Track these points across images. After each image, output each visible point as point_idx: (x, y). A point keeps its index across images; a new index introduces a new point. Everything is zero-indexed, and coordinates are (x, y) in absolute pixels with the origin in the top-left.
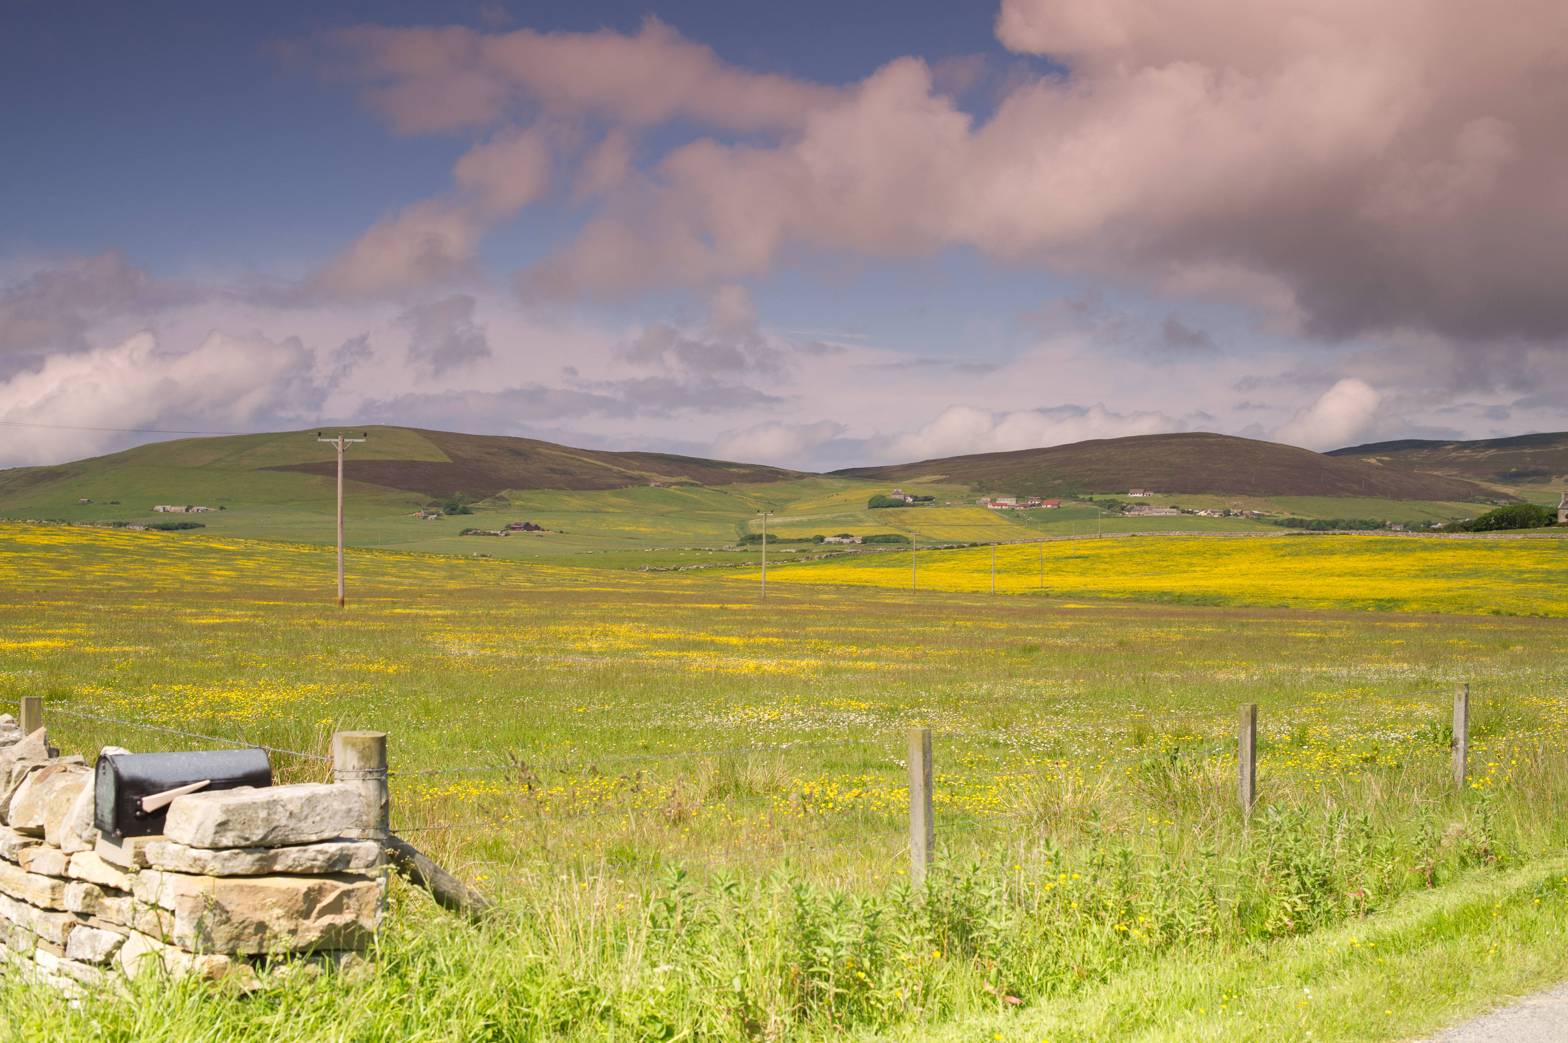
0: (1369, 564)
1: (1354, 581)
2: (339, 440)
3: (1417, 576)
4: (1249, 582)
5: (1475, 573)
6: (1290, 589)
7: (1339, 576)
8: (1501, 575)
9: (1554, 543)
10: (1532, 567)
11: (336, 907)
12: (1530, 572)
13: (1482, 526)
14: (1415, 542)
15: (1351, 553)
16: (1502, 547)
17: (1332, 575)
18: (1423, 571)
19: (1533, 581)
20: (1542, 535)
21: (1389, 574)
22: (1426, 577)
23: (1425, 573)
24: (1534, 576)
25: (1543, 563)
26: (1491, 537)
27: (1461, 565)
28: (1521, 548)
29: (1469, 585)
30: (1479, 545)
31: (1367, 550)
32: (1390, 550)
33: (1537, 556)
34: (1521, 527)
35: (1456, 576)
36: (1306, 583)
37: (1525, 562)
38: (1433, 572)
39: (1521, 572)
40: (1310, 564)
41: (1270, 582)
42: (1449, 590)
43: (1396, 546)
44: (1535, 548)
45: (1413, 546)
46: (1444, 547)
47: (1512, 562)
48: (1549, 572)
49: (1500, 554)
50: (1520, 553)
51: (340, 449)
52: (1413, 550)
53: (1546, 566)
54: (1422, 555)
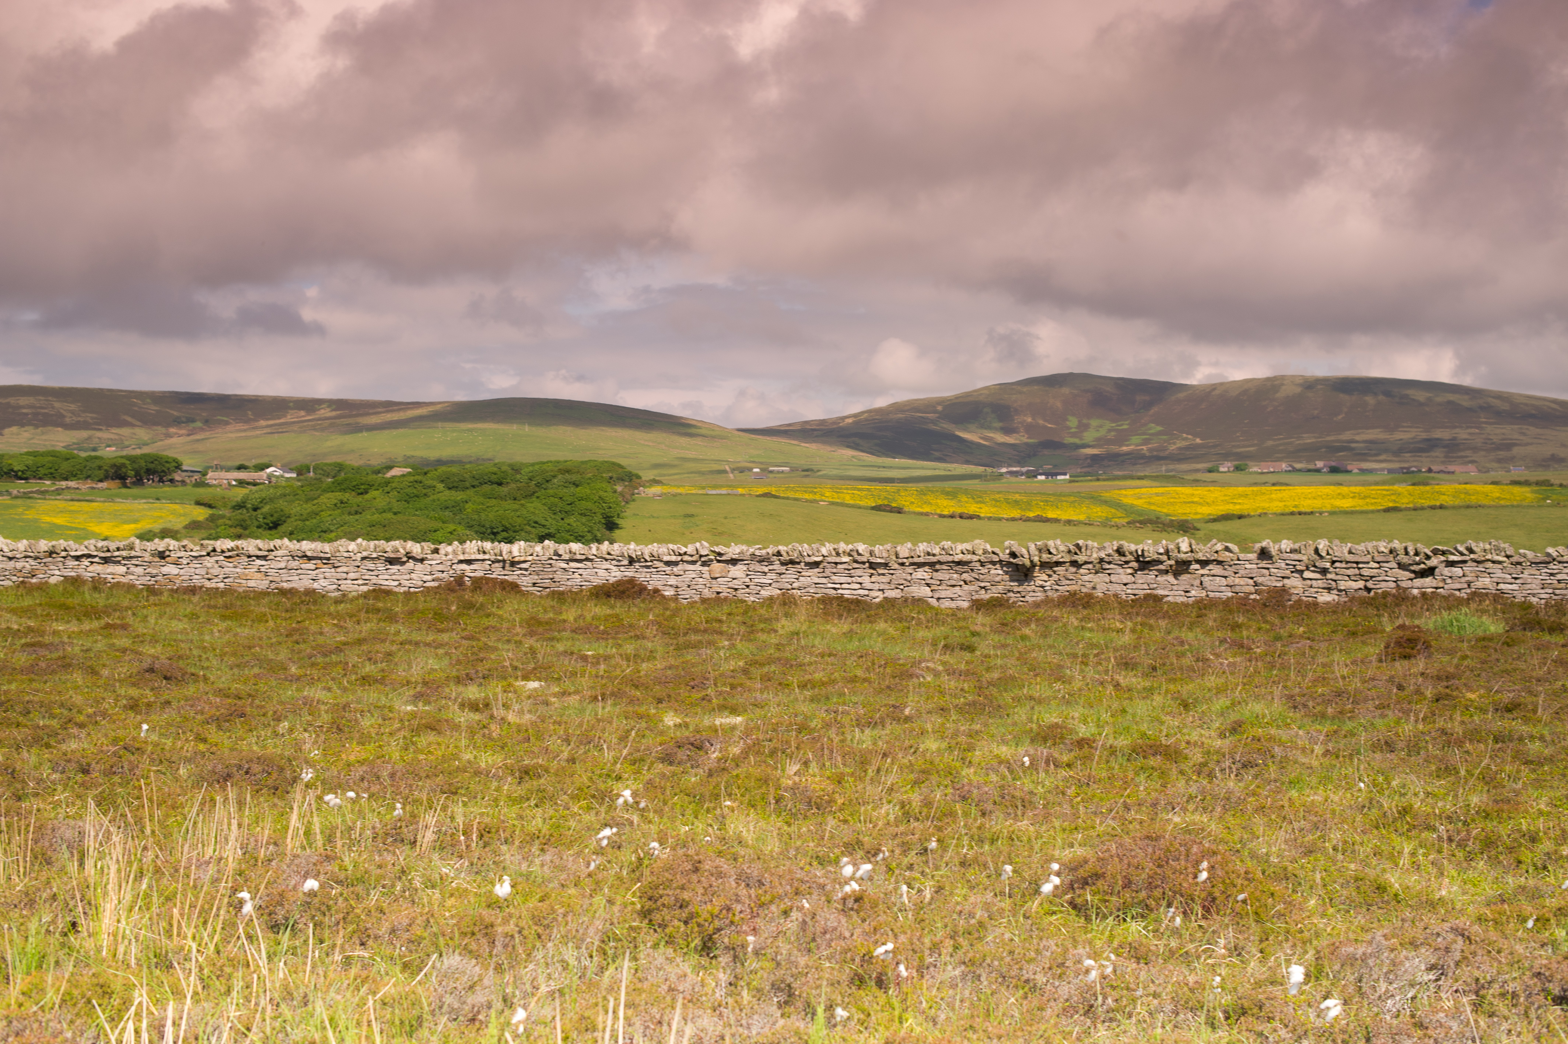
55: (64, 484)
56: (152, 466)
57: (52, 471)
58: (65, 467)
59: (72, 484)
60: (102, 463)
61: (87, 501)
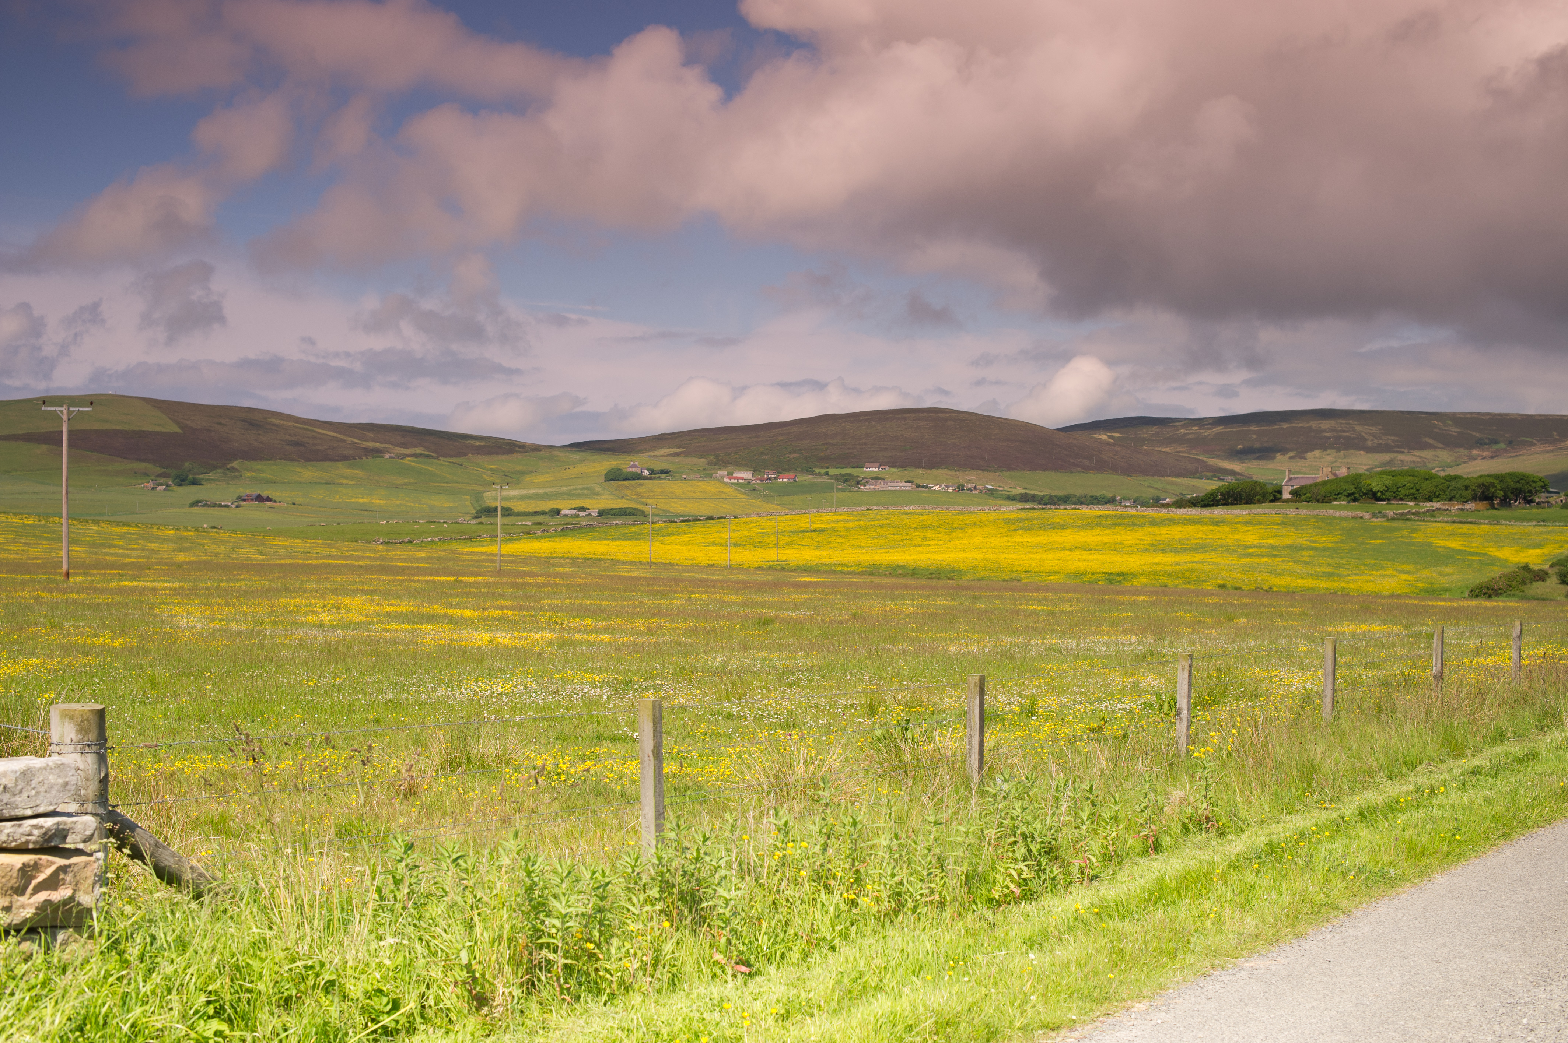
0: (1099, 538)
1: (1085, 555)
2: (64, 409)
3: (1145, 550)
4: (981, 556)
5: (1201, 548)
6: (1021, 562)
7: (1070, 550)
8: (1227, 549)
9: (1279, 518)
10: (1256, 542)
11: (52, 883)
12: (1255, 546)
13: (1209, 501)
14: (1143, 517)
15: (1083, 527)
16: (1228, 522)
17: (1063, 549)
18: (1152, 545)
19: (1258, 555)
20: (1267, 511)
21: (1118, 548)
22: (1155, 551)
23: (1155, 547)
24: (1259, 551)
25: (1268, 538)
26: (1218, 512)
27: (1188, 539)
28: (1247, 523)
29: (1196, 559)
30: (1206, 520)
31: (1098, 525)
32: (1120, 525)
33: (1262, 531)
34: (1247, 503)
35: (1184, 550)
36: (1038, 556)
37: (1250, 536)
38: (1161, 546)
39: (1247, 547)
40: (1042, 538)
41: (1003, 556)
42: (1177, 564)
43: (1125, 521)
44: (1260, 524)
45: (1142, 520)
46: (1172, 522)
47: (1237, 537)
48: (1273, 547)
49: (1226, 529)
50: (1246, 529)
51: (65, 418)
52: (1142, 525)
53: (1270, 541)
54: (1151, 529)
55: (1428, 504)
56: (1519, 486)
58: (1427, 487)
59: (1436, 505)
60: (1467, 482)
61: (1471, 523)
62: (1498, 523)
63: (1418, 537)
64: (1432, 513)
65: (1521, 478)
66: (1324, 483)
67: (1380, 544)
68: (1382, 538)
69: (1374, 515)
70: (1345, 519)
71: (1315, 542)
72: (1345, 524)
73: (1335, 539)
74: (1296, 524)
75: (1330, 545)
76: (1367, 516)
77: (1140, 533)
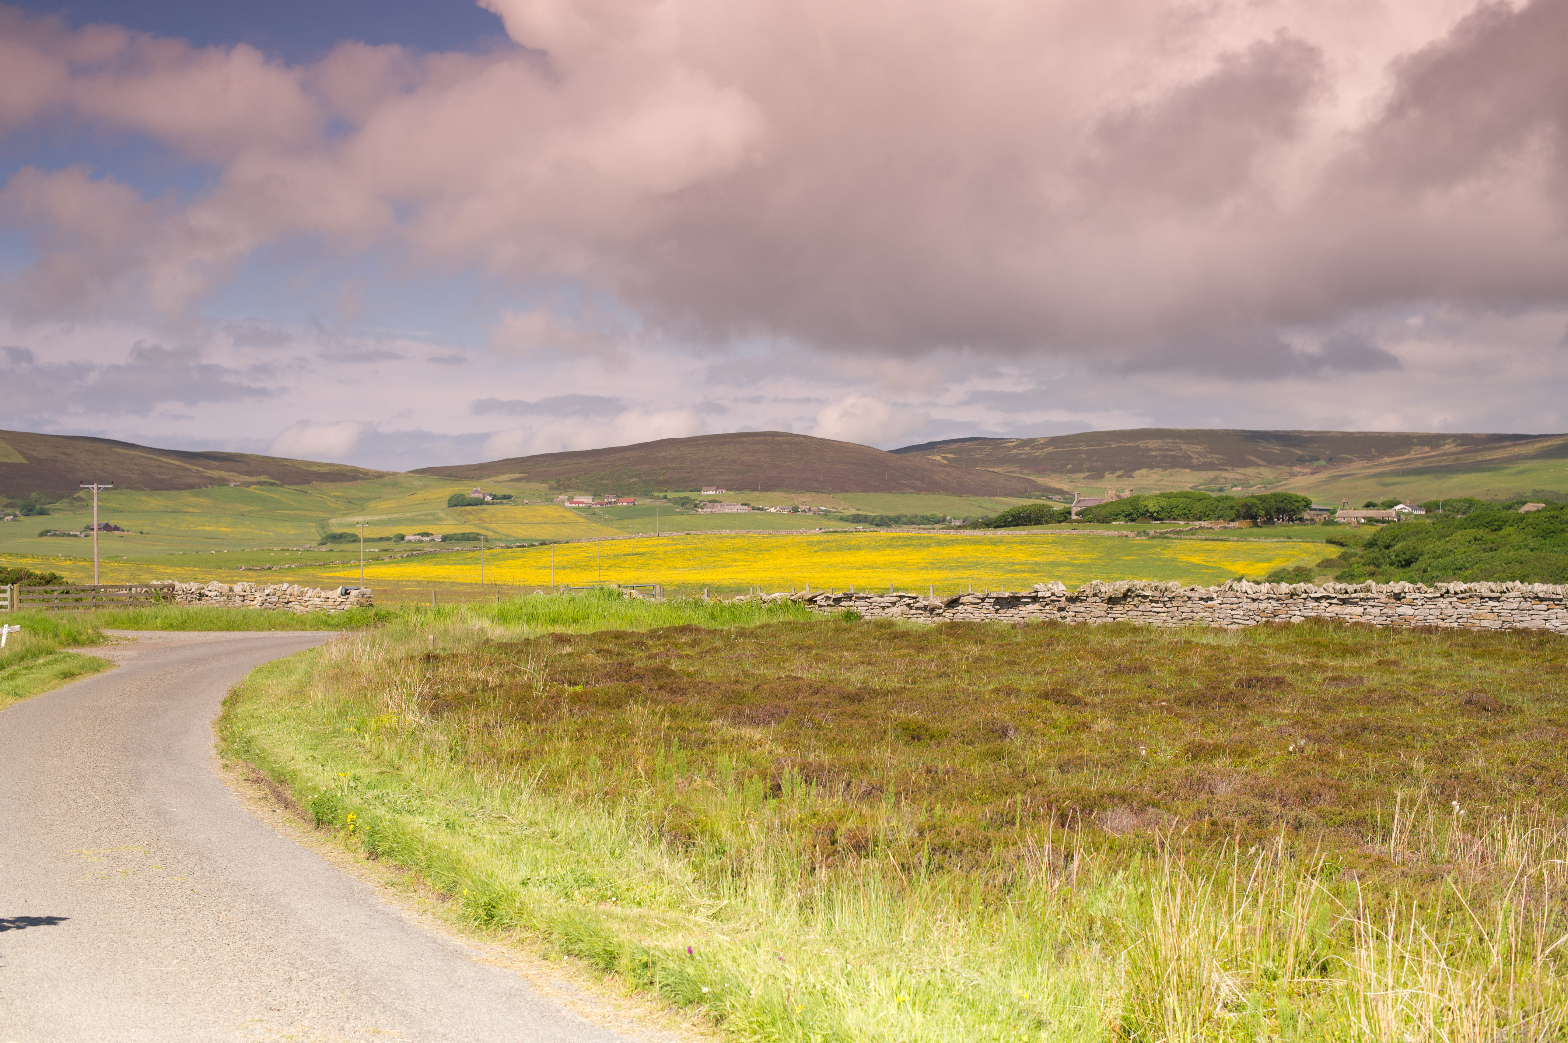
0: (887, 558)
1: (870, 573)
2: (95, 486)
3: (925, 568)
4: (779, 575)
5: (975, 565)
6: (812, 580)
7: (859, 569)
8: (996, 566)
9: (1050, 538)
10: (1024, 559)
12: (1022, 564)
13: (1000, 522)
14: (931, 538)
15: (876, 548)
16: (1005, 542)
17: (853, 568)
18: (931, 563)
19: (1021, 571)
20: (1044, 531)
21: (901, 567)
22: (932, 569)
23: (933, 566)
24: (1023, 567)
25: (1036, 556)
26: (1001, 533)
27: (965, 558)
28: (1021, 543)
29: (965, 576)
30: (986, 541)
31: (889, 546)
32: (909, 546)
33: (1032, 550)
34: (1035, 524)
35: (958, 567)
36: (828, 575)
37: (1020, 555)
38: (939, 565)
39: (1014, 564)
40: (838, 558)
42: (946, 579)
43: (915, 542)
44: (1033, 543)
45: (929, 541)
46: (955, 542)
47: (1009, 555)
48: (1037, 564)
49: (1002, 548)
50: (1019, 547)
51: (95, 491)
52: (928, 546)
53: (1036, 559)
54: (934, 549)
55: (1197, 524)
56: (1281, 505)
57: (1186, 511)
58: (1198, 507)
59: (1203, 524)
60: (1233, 503)
61: (1221, 540)
62: (1245, 540)
63: (1168, 554)
64: (1193, 531)
65: (1286, 498)
66: (1106, 505)
67: (1132, 560)
68: (1136, 555)
69: (1138, 534)
70: (1111, 538)
71: (1075, 559)
72: (1109, 543)
73: (1093, 557)
74: (1064, 543)
75: (1087, 562)
76: (1132, 535)
77: (924, 553)
